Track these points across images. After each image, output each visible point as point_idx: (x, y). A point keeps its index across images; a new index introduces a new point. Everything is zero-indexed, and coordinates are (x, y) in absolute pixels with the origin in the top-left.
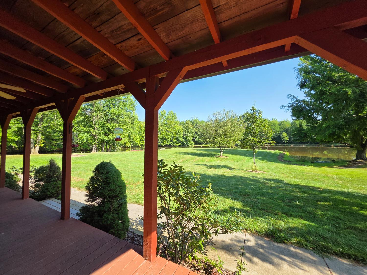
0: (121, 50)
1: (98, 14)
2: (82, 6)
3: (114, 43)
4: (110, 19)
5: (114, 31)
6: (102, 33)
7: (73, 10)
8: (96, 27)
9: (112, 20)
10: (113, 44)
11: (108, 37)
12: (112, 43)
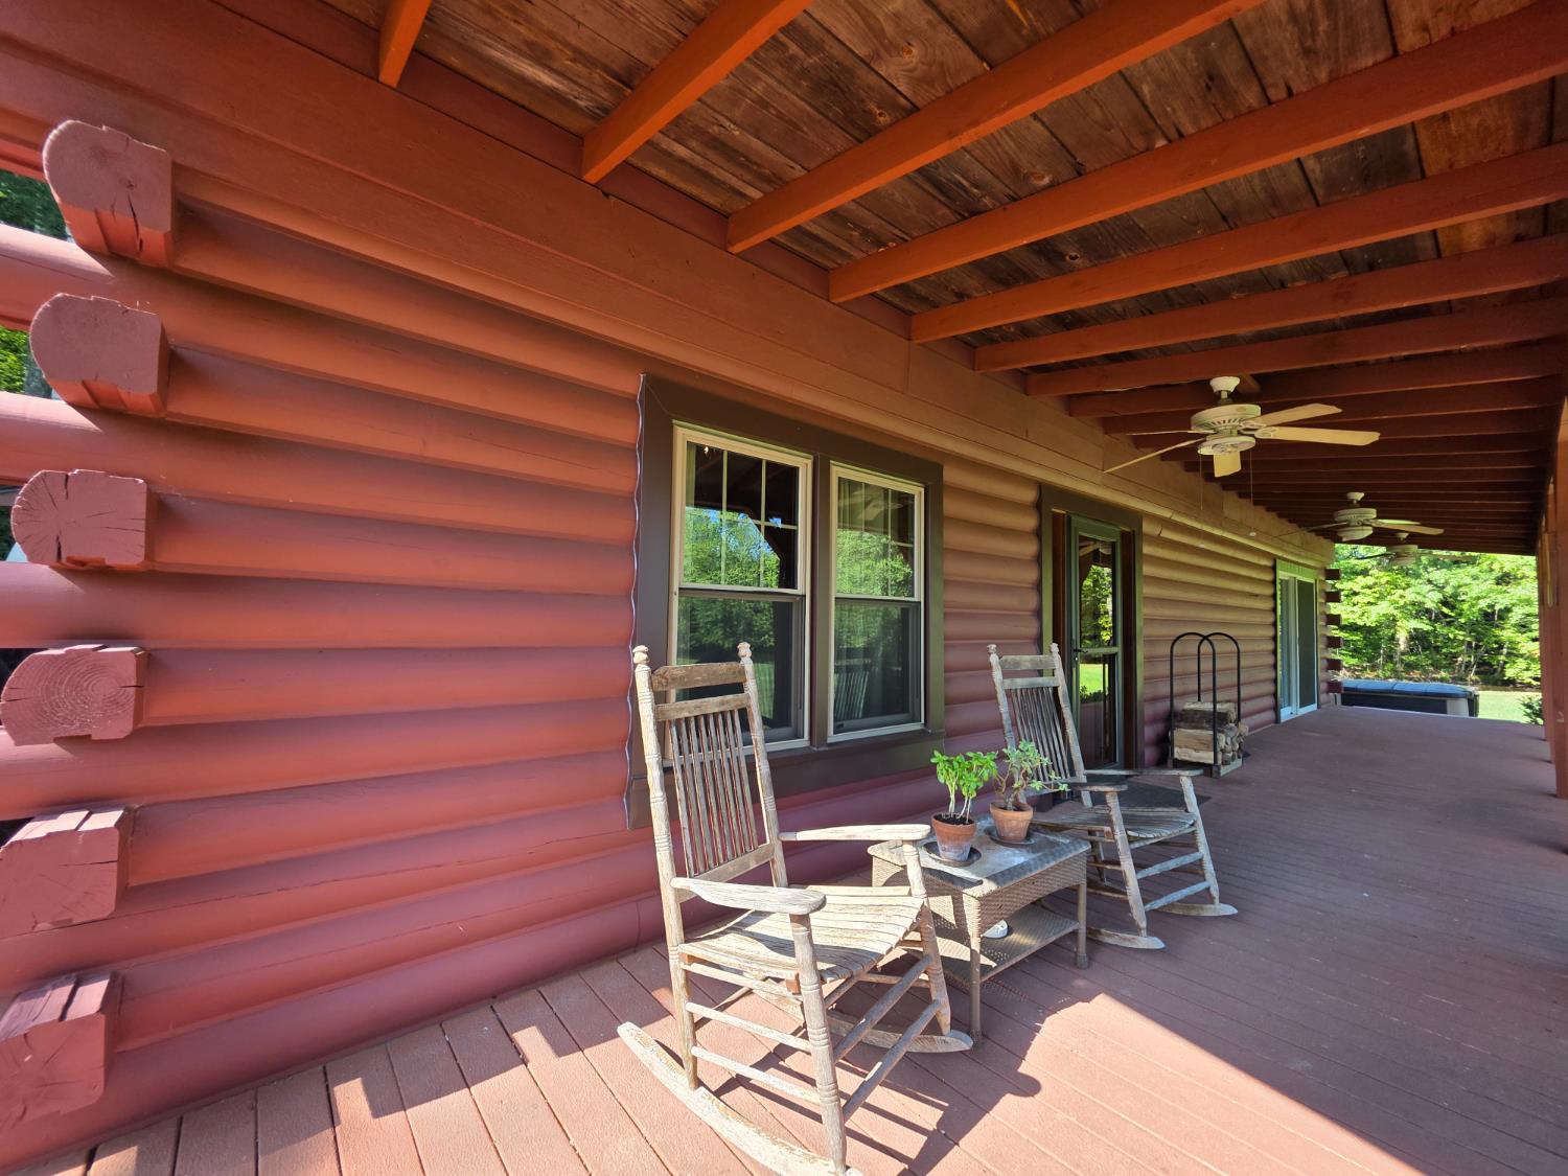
0: (1453, 32)
1: (1211, 78)
2: (1174, 110)
3: (1380, 57)
4: (1243, 47)
5: (1309, 43)
6: (1299, 86)
7: (1181, 135)
8: (1268, 98)
9: (1248, 41)
10: (1387, 60)
11: (1331, 72)
12: (1375, 64)
